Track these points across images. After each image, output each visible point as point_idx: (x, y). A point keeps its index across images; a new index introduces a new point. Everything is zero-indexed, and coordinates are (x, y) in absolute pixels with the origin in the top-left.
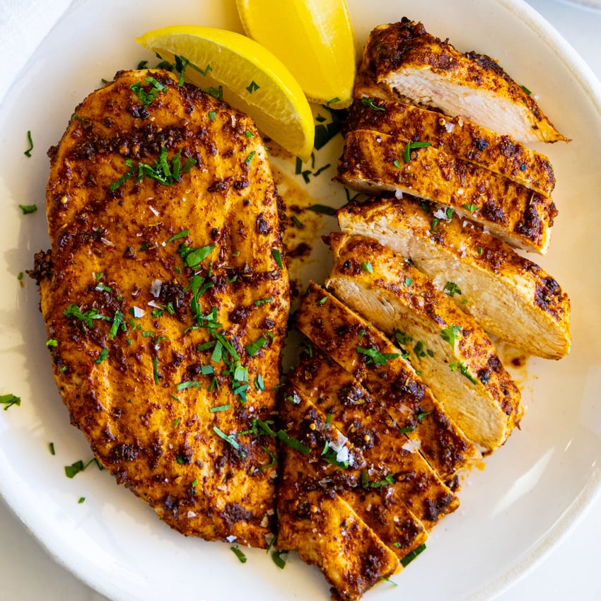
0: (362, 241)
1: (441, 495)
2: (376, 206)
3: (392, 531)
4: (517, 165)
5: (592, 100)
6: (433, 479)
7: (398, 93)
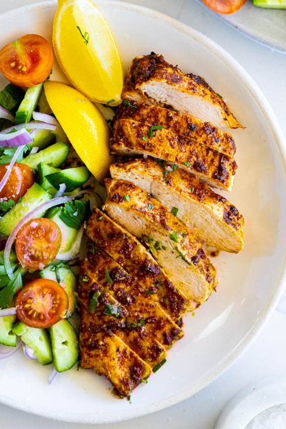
0: (123, 183)
1: (173, 329)
2: (132, 163)
3: (146, 352)
4: (213, 140)
5: (257, 102)
6: (168, 321)
7: (147, 96)
